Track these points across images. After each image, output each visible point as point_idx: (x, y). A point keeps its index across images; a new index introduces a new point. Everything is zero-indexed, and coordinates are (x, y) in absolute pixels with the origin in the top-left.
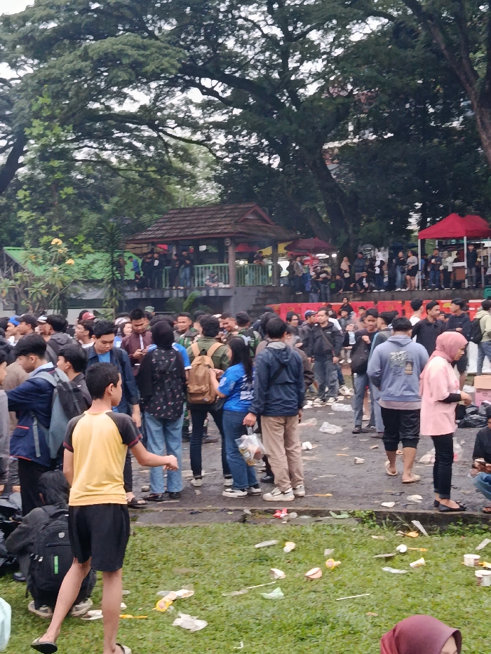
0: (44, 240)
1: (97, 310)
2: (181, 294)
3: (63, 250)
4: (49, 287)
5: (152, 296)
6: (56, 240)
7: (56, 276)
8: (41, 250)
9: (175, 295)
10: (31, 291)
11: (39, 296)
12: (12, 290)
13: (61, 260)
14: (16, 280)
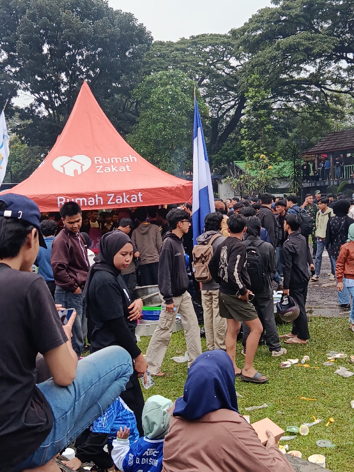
0: (256, 156)
1: (286, 194)
2: (336, 183)
3: (266, 161)
4: (259, 182)
5: (318, 185)
6: (262, 155)
7: (263, 175)
8: (254, 161)
9: (332, 184)
10: (249, 185)
11: (254, 188)
12: (239, 184)
13: (265, 167)
14: (241, 179)
